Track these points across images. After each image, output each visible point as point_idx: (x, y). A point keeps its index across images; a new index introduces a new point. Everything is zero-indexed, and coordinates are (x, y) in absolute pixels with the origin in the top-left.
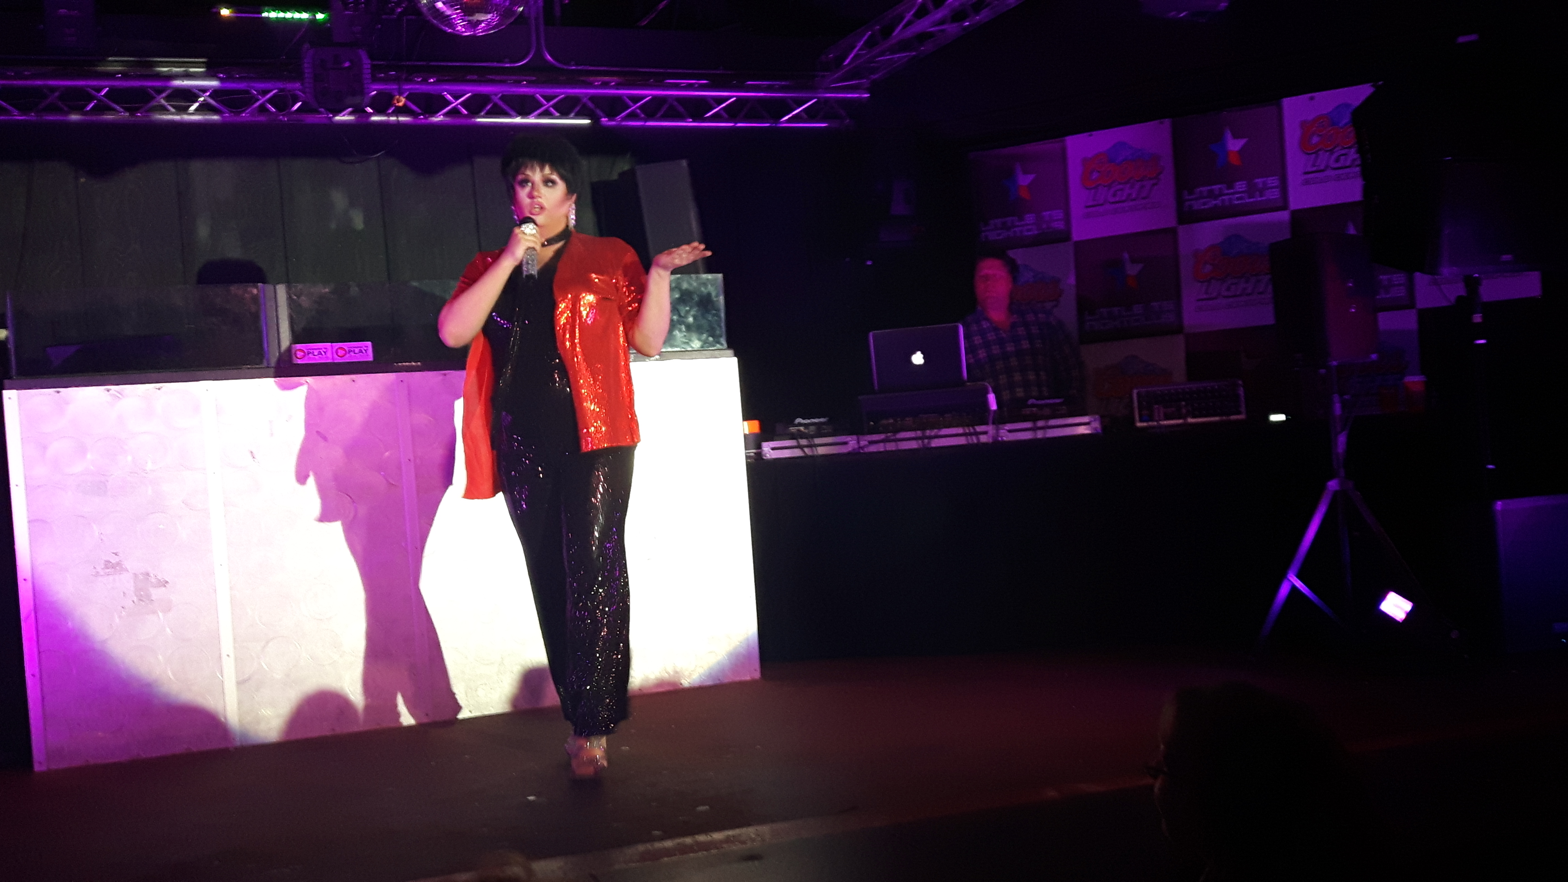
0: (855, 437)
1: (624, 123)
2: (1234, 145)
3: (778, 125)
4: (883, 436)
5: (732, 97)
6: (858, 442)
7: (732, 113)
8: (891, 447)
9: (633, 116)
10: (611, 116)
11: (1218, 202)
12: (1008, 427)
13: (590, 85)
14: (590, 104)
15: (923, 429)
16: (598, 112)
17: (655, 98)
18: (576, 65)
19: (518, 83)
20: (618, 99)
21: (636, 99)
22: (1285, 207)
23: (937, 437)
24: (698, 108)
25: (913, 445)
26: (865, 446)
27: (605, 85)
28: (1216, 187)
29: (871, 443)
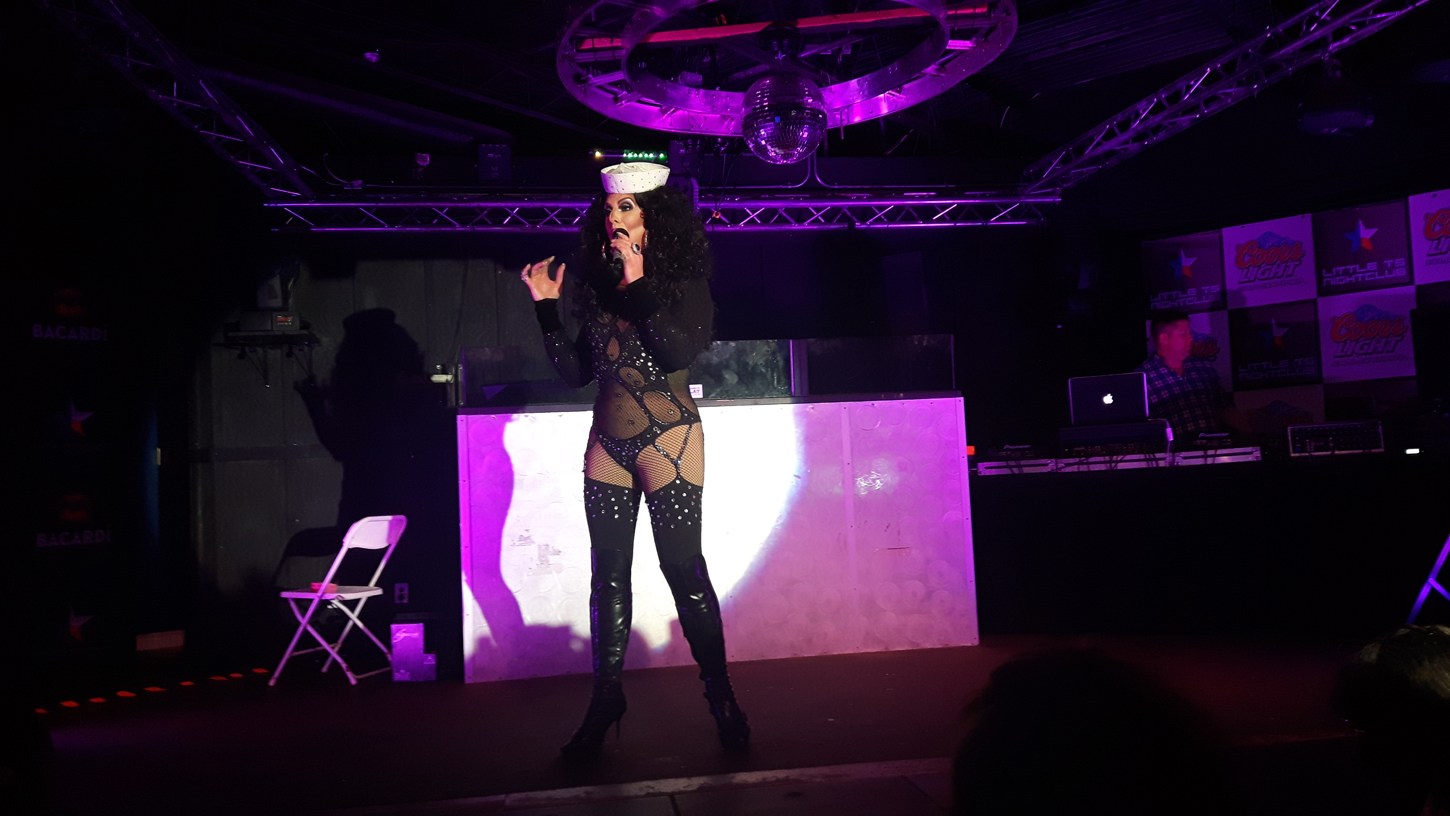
0: (1054, 460)
1: (871, 226)
2: (1366, 234)
3: (988, 224)
4: (1077, 460)
5: (954, 203)
6: (1056, 464)
7: (952, 216)
8: (1083, 468)
9: (879, 221)
10: (863, 221)
11: (1353, 279)
12: (1183, 454)
13: (849, 199)
14: (849, 213)
15: (1111, 455)
16: (854, 218)
17: (896, 206)
18: (839, 185)
19: (797, 199)
20: (869, 208)
21: (881, 208)
22: (1411, 282)
23: (1121, 461)
24: (927, 214)
25: (1102, 467)
26: (1063, 467)
27: (860, 199)
28: (1351, 267)
29: (1068, 465)
